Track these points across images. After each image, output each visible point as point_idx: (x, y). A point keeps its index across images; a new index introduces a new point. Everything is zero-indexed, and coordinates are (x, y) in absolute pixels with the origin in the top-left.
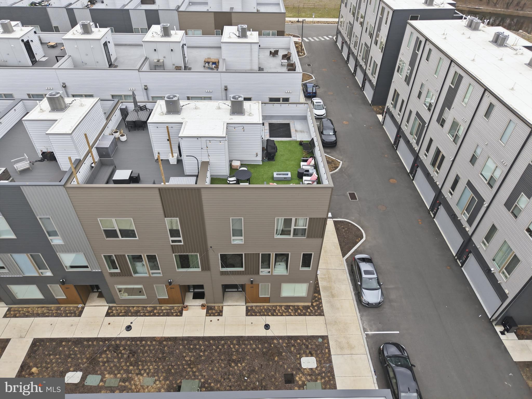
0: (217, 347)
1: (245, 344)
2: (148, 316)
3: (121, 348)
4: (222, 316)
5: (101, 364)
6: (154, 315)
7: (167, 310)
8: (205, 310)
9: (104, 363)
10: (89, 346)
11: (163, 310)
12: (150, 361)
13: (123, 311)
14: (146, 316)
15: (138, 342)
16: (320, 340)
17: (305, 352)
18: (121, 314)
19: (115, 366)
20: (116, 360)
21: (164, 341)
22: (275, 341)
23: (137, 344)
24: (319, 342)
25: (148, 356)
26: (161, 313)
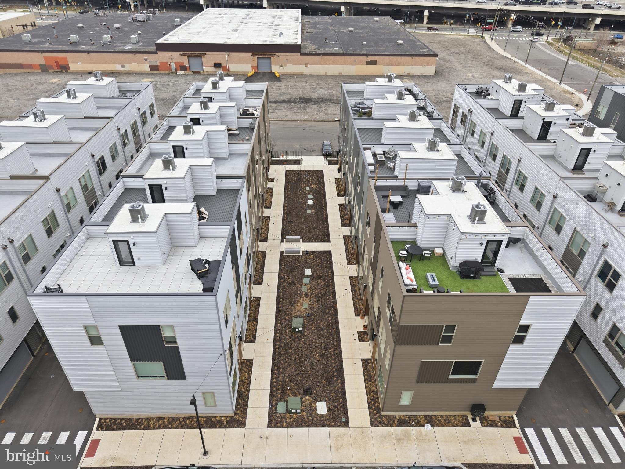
0: (331, 340)
1: (335, 359)
2: (353, 297)
3: (327, 288)
4: (359, 342)
5: (316, 281)
6: (354, 300)
7: (359, 307)
8: (362, 330)
9: (317, 283)
10: (328, 274)
11: (359, 304)
12: (319, 304)
13: (354, 283)
14: (353, 296)
15: (332, 295)
16: (344, 419)
17: (331, 405)
18: (352, 283)
19: (315, 288)
20: (319, 287)
21: (334, 309)
22: (339, 381)
23: (330, 295)
24: (341, 418)
25: (322, 302)
26: (357, 304)
